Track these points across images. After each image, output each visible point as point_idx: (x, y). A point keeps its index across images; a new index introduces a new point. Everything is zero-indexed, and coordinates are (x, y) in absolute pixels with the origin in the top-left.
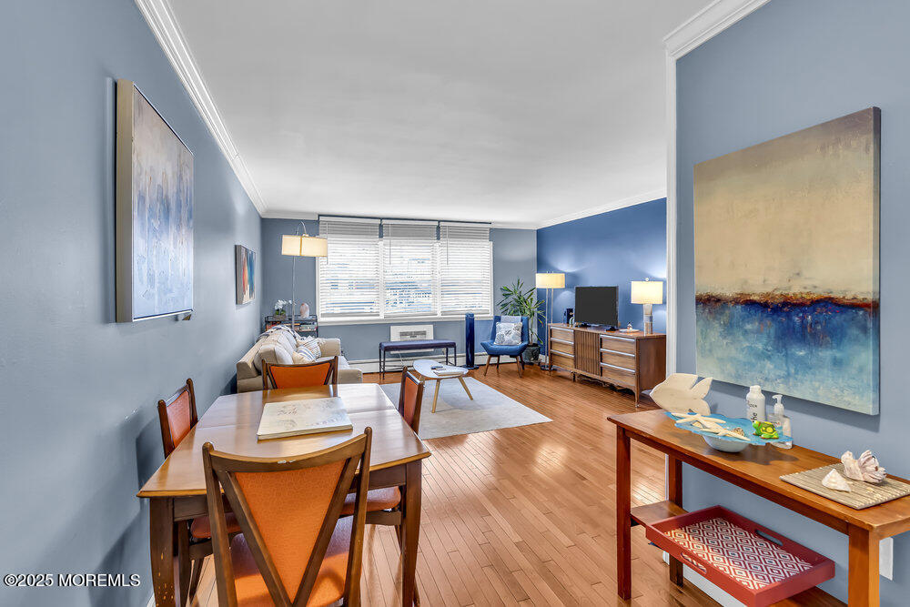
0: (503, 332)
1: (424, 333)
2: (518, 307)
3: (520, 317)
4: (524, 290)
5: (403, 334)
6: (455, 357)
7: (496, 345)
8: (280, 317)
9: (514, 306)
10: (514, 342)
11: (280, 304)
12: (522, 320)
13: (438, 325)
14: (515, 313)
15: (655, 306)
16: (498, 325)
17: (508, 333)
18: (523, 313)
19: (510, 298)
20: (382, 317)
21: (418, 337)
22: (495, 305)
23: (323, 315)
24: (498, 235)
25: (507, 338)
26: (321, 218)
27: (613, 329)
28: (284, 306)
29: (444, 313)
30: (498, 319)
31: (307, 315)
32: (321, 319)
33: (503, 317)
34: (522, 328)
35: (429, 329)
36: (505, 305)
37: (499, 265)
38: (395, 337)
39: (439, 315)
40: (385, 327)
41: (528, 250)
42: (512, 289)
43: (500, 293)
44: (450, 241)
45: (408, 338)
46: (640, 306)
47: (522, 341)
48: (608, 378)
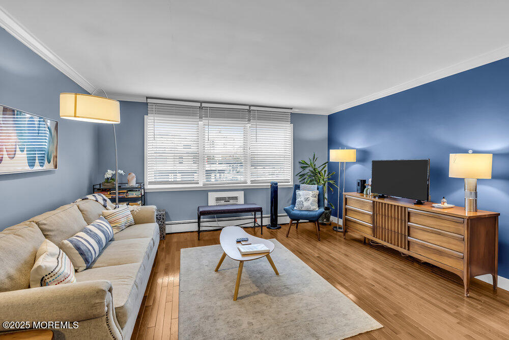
0: (303, 199)
1: (236, 198)
2: (314, 177)
3: (316, 186)
4: (318, 164)
5: (218, 199)
6: (262, 218)
7: (296, 210)
8: (108, 184)
9: (310, 176)
10: (312, 208)
11: (109, 174)
12: (318, 189)
13: (247, 191)
14: (311, 182)
15: (480, 181)
16: (298, 192)
17: (307, 199)
18: (318, 183)
19: (307, 170)
20: (201, 185)
21: (232, 202)
22: (295, 175)
23: (151, 183)
24: (297, 118)
25: (306, 204)
26: (149, 101)
27: (419, 203)
28: (114, 175)
29: (252, 182)
30: (297, 187)
31: (133, 183)
32: (148, 187)
33: (302, 186)
34: (319, 195)
35: (240, 195)
36: (303, 175)
37: (298, 144)
38: (212, 202)
39: (249, 184)
40: (203, 193)
41: (320, 132)
42: (309, 163)
43: (298, 166)
44: (259, 123)
45: (223, 202)
46: (461, 180)
47: (319, 206)
48: (414, 253)
